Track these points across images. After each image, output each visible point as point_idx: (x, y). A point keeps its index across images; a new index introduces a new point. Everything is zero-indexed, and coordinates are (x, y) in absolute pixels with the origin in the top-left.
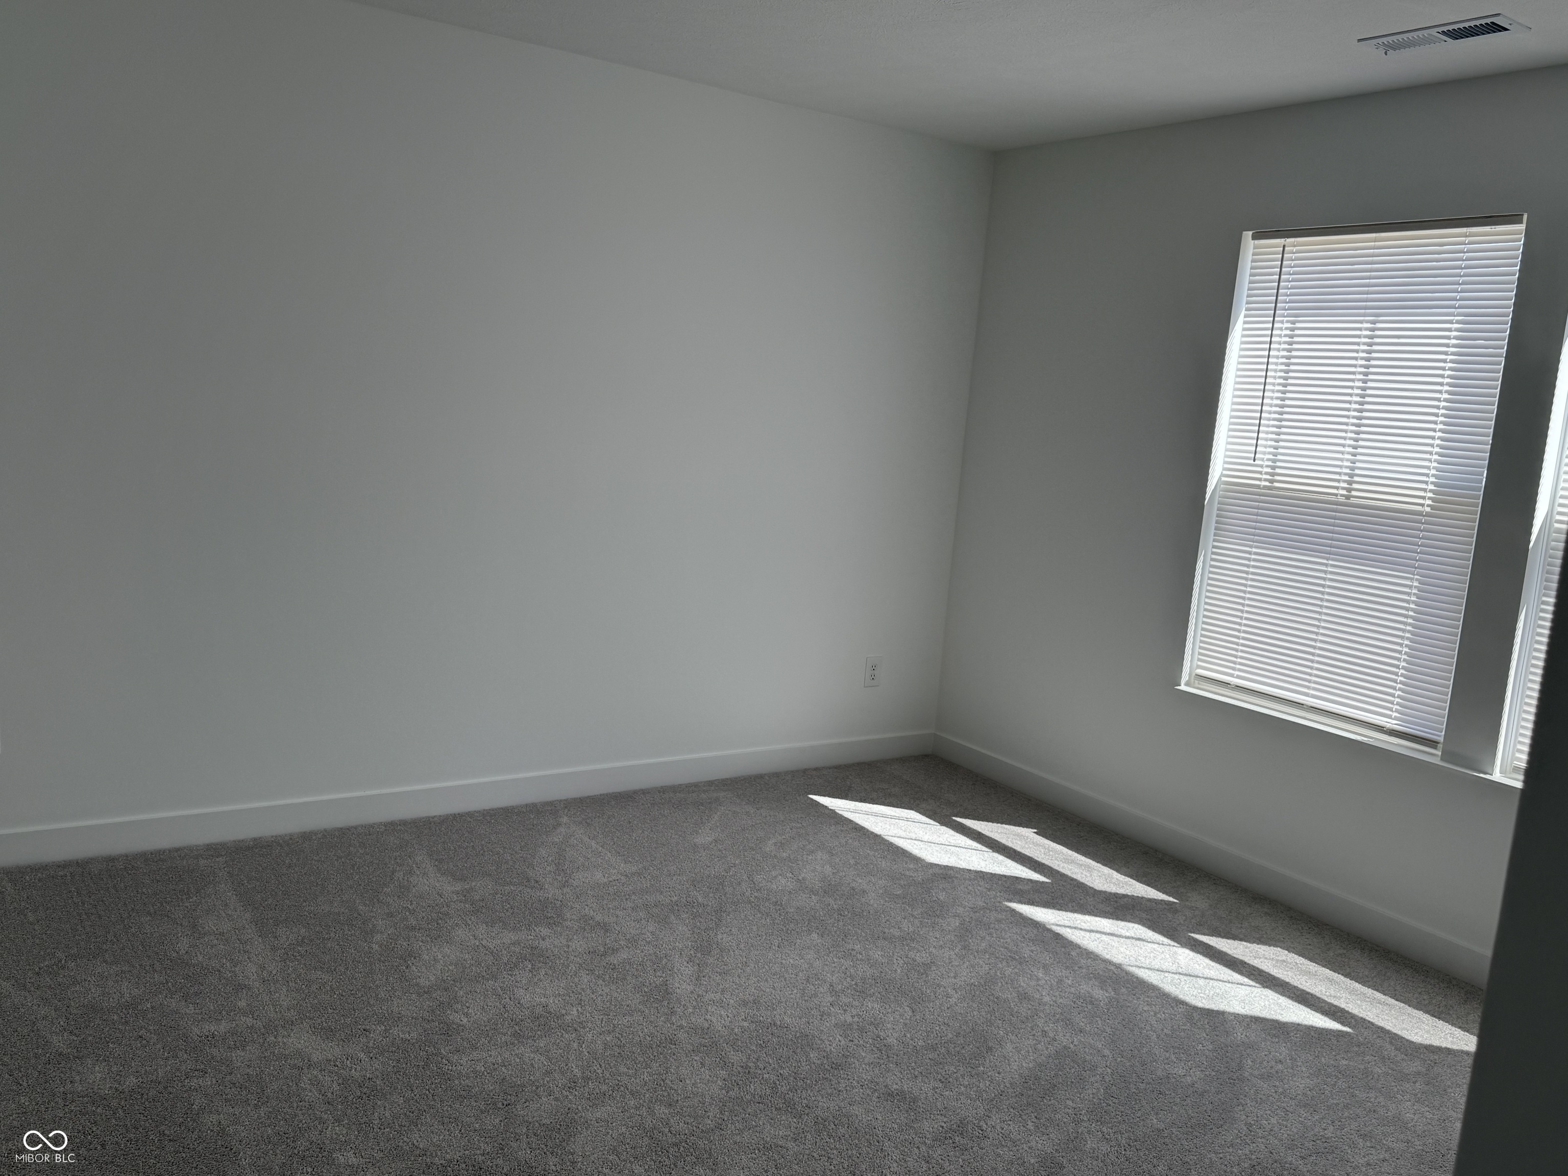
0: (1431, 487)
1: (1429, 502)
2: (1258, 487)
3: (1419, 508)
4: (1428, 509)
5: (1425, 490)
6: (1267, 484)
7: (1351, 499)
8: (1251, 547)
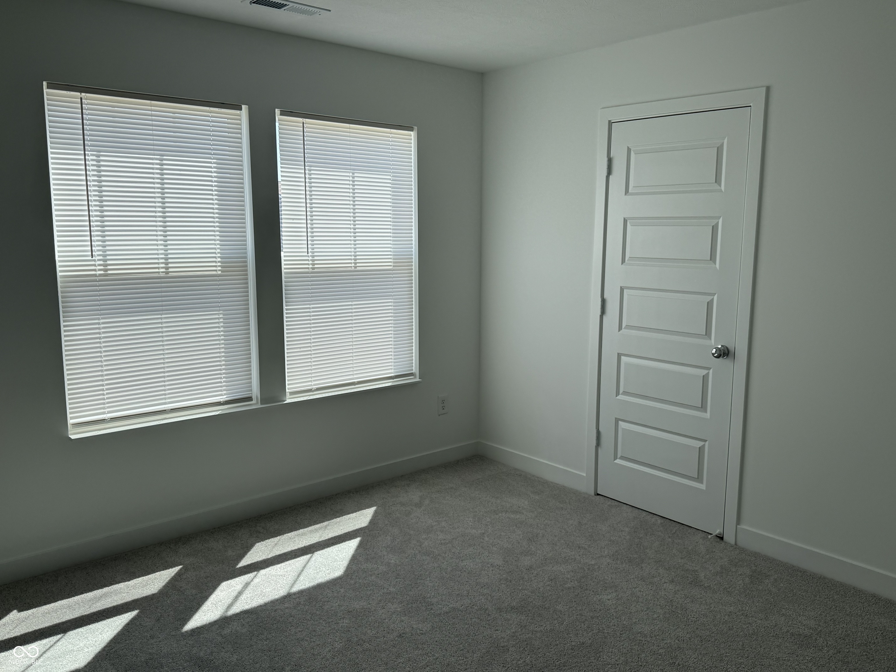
0: (219, 260)
1: (220, 268)
2: (95, 275)
3: (214, 273)
4: (219, 272)
5: (215, 262)
6: (102, 272)
7: (170, 273)
8: (99, 319)
